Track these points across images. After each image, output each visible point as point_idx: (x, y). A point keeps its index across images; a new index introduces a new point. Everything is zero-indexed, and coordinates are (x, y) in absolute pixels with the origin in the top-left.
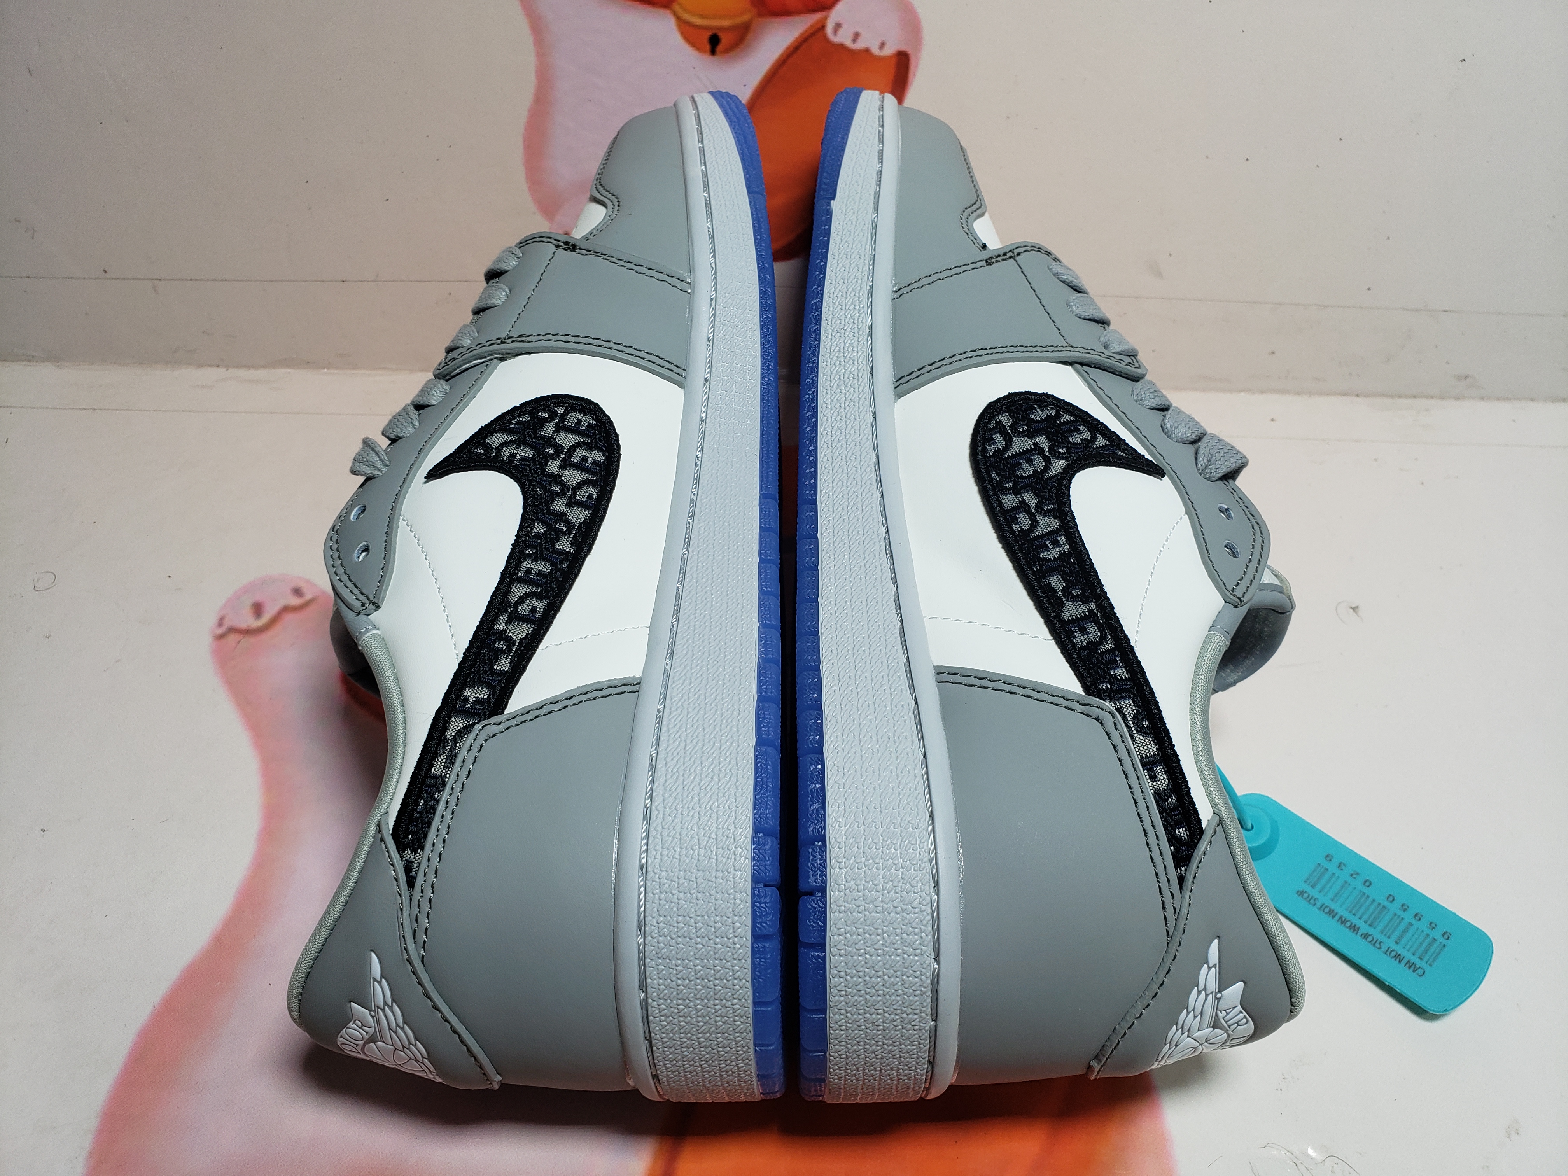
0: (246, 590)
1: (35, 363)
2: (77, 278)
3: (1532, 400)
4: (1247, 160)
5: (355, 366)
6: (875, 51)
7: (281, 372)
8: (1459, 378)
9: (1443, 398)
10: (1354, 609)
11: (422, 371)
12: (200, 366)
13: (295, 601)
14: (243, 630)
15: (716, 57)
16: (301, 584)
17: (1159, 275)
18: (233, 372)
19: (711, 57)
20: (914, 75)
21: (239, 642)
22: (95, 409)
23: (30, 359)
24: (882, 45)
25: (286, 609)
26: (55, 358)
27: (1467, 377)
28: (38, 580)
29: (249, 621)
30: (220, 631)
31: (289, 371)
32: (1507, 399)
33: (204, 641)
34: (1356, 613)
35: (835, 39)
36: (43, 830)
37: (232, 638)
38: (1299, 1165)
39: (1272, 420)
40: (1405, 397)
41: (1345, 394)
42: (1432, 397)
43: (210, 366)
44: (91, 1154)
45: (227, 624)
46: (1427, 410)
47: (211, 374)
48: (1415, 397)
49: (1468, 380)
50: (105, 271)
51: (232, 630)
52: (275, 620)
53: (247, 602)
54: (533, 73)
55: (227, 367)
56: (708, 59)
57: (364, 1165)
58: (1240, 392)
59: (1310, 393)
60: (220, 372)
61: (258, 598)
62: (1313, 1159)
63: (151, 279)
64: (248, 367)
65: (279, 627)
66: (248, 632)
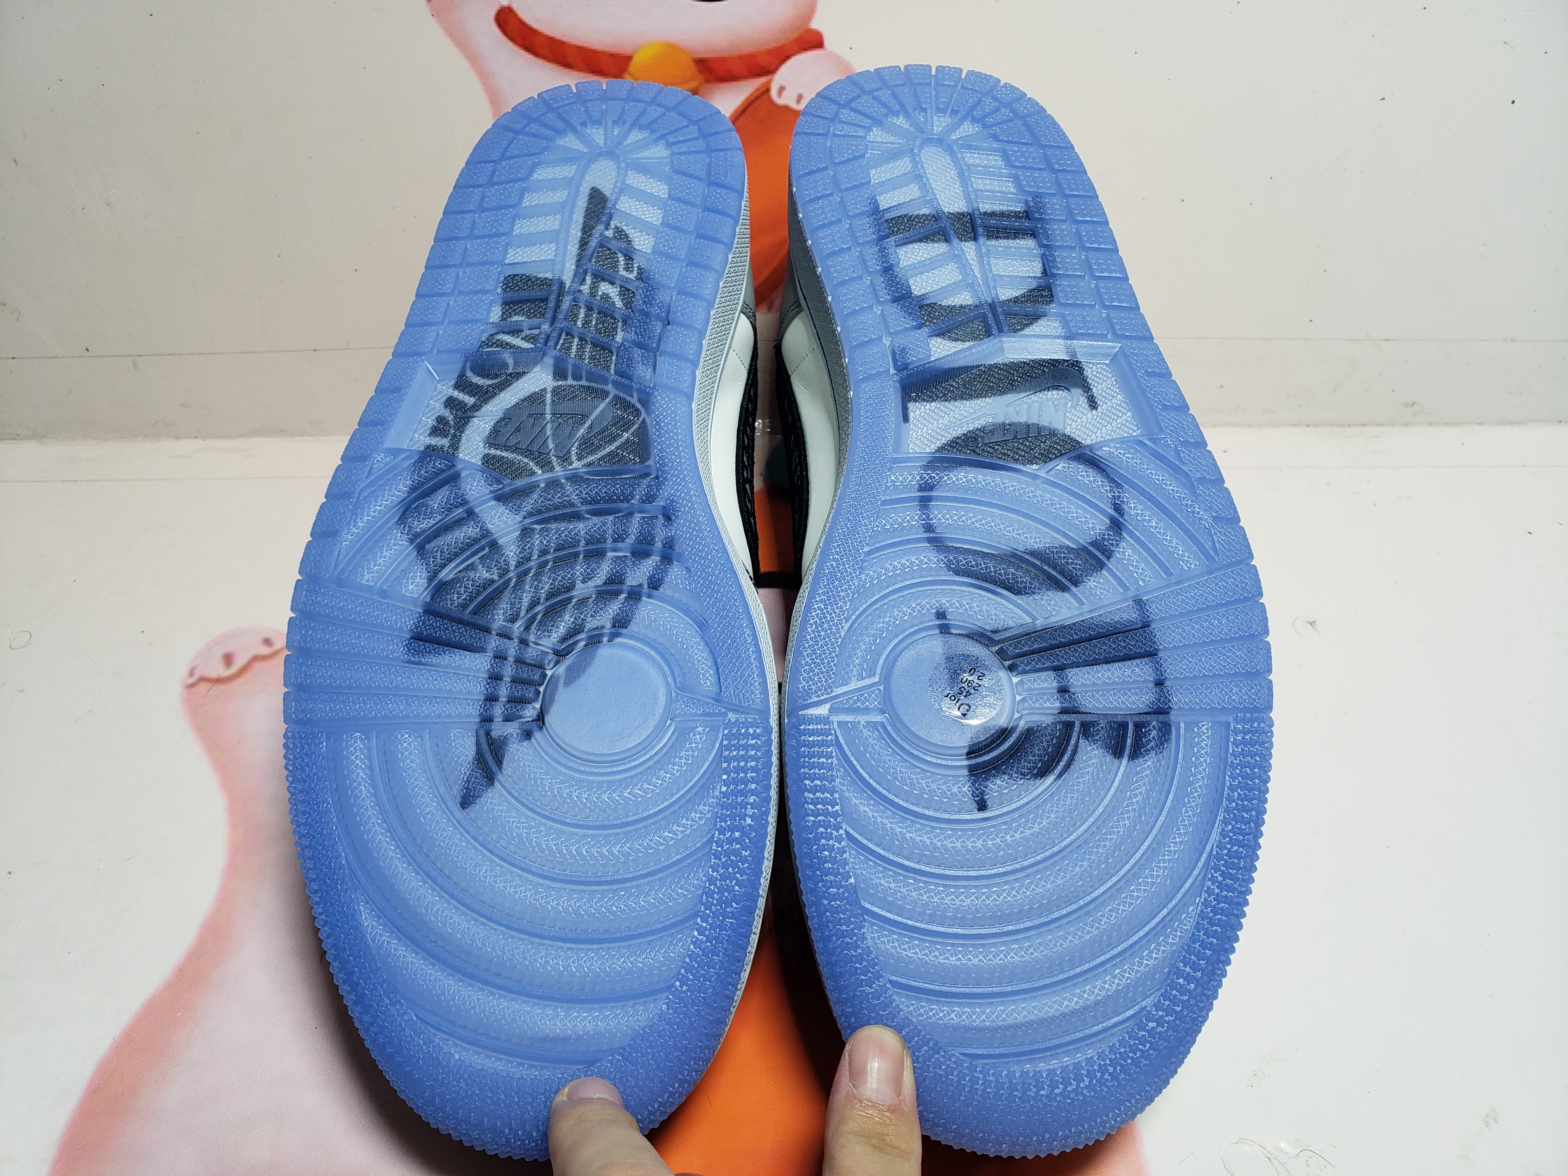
1: (19, 441)
2: (61, 358)
3: (1479, 424)
4: (1183, 200)
5: (328, 434)
7: (256, 441)
8: (1406, 405)
9: (1393, 425)
10: (1311, 623)
12: (178, 438)
13: (265, 651)
14: (214, 679)
18: (209, 443)
21: (209, 690)
22: (75, 481)
23: (15, 437)
25: (256, 658)
26: (38, 435)
27: (1414, 403)
28: (15, 639)
30: (191, 681)
31: (264, 439)
32: (1455, 424)
33: (176, 690)
34: (1314, 628)
35: (780, 101)
36: (10, 873)
37: (203, 687)
38: (1273, 1161)
39: (1225, 451)
40: (1355, 425)
41: (1295, 425)
42: (1382, 425)
43: (189, 437)
46: (1377, 437)
47: (189, 445)
48: (1364, 425)
49: (1415, 406)
50: (87, 350)
51: (202, 679)
52: (244, 669)
53: (218, 653)
55: (204, 438)
59: (1261, 425)
60: (197, 443)
61: (228, 649)
62: (1287, 1153)
63: (131, 356)
64: (224, 437)
65: (248, 676)
66: (218, 681)
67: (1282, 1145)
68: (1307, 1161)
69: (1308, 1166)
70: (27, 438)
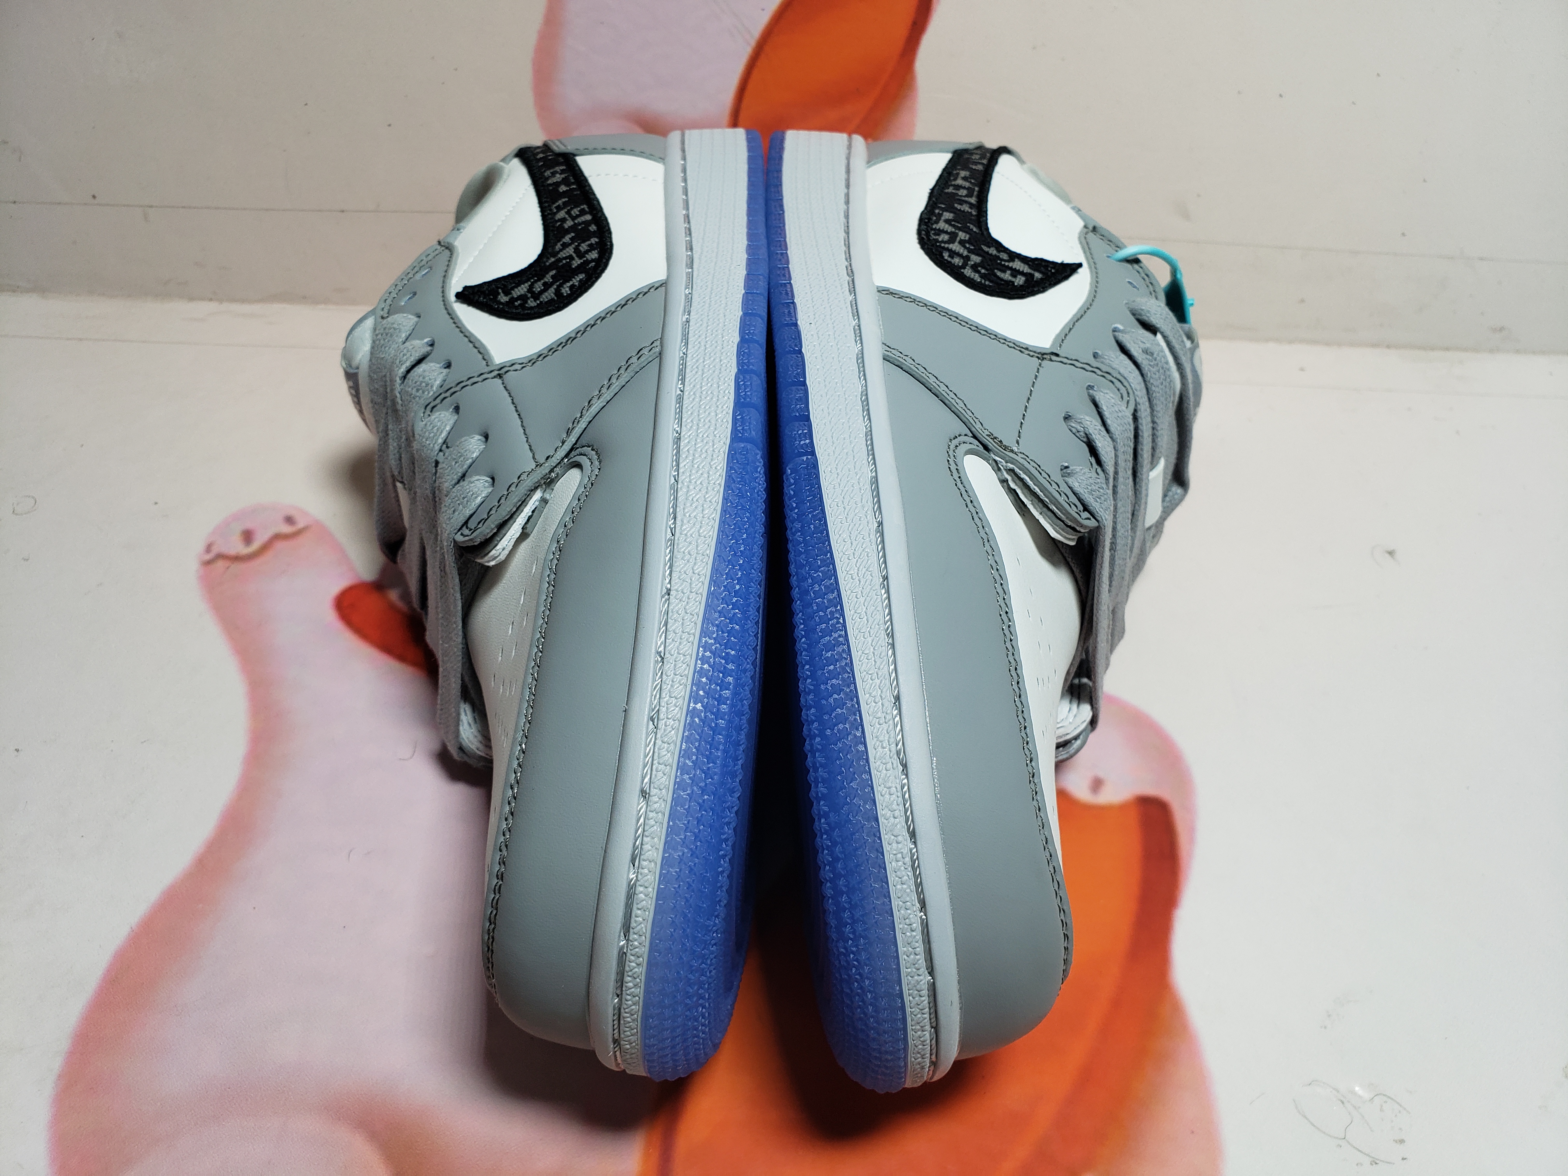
0: (237, 517)
2: (65, 204)
5: (353, 303)
7: (276, 307)
8: (1494, 330)
9: (1478, 351)
10: (1390, 553)
12: (191, 299)
13: (286, 529)
14: (232, 557)
16: (292, 512)
17: (1187, 217)
18: (225, 306)
21: (227, 569)
22: (81, 340)
23: (15, 289)
25: (278, 537)
26: (40, 288)
27: (1502, 329)
28: (18, 504)
29: (238, 547)
30: (208, 557)
31: (285, 305)
32: (1543, 353)
33: (191, 567)
34: (1393, 557)
36: (17, 750)
37: (220, 564)
38: (1346, 1104)
39: (1302, 369)
40: (1439, 348)
41: (1376, 345)
42: (1467, 350)
43: (202, 299)
45: (215, 550)
46: (1462, 362)
47: (204, 308)
48: (1448, 349)
49: (1503, 331)
50: (94, 197)
51: (220, 556)
52: (264, 548)
53: (238, 528)
55: (221, 301)
58: (1268, 341)
59: (1341, 343)
60: (212, 306)
61: (249, 525)
62: (1360, 1097)
63: (141, 206)
64: (243, 301)
65: (268, 556)
66: (237, 559)
67: (1357, 1089)
68: (1382, 1106)
69: (1382, 1110)
70: (28, 291)
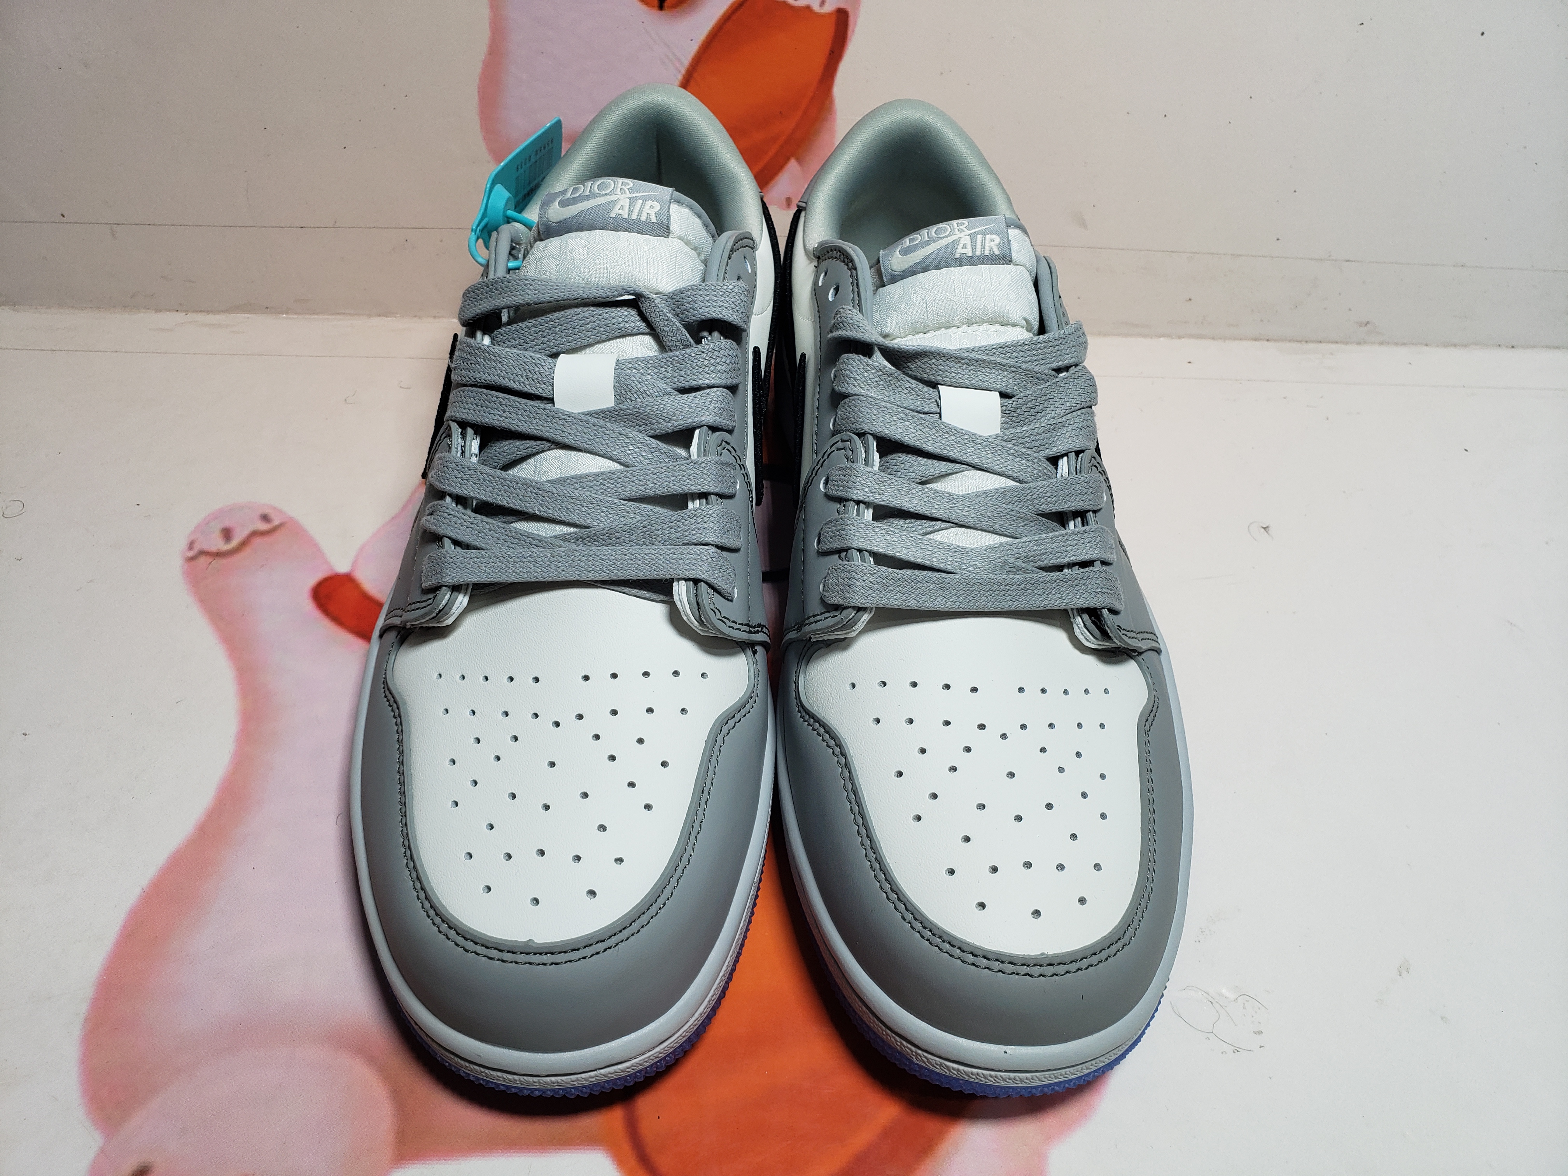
0: (215, 516)
2: (34, 222)
3: (1426, 345)
4: (1165, 116)
5: (314, 313)
6: (816, 7)
7: (241, 317)
8: (1361, 324)
9: (1346, 343)
10: (1265, 528)
11: (380, 316)
12: (158, 310)
14: (214, 553)
15: (663, 12)
16: (267, 511)
17: (1084, 224)
18: (192, 316)
19: (660, 12)
20: (853, 31)
21: (210, 563)
22: (54, 350)
24: (823, 3)
25: (255, 534)
27: (1368, 323)
28: (7, 507)
29: (221, 545)
30: (190, 554)
31: (249, 315)
32: (1404, 344)
33: (176, 563)
34: (1267, 532)
36: (25, 734)
37: (203, 560)
38: (1215, 1004)
39: (1190, 362)
40: (1312, 342)
41: (1256, 339)
42: (1336, 342)
43: (169, 310)
44: (86, 1020)
45: (197, 547)
46: (1332, 354)
47: (169, 319)
48: (1320, 342)
49: (1368, 325)
50: (62, 215)
51: (202, 553)
52: (244, 543)
53: (216, 528)
54: (488, 25)
55: (187, 312)
56: (656, 13)
57: (351, 1023)
58: (1160, 337)
59: (1225, 338)
60: (179, 317)
61: (227, 523)
62: (1227, 998)
63: (108, 224)
64: (207, 311)
65: (247, 551)
66: (218, 555)
67: (1224, 992)
69: (1244, 1008)
